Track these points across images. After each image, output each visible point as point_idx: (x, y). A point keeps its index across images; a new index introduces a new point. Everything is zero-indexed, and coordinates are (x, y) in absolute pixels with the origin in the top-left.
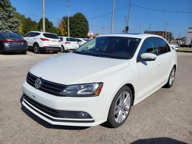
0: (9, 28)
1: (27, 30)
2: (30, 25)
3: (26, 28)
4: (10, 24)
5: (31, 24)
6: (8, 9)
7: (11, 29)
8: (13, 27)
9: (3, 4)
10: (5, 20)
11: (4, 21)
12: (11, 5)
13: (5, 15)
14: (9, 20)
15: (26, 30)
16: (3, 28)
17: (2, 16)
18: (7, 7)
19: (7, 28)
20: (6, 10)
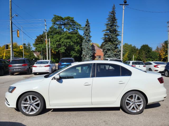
1: (131, 56)
3: (130, 54)
4: (116, 53)
5: (134, 51)
6: (115, 43)
7: (116, 56)
8: (118, 55)
9: (112, 40)
10: (113, 51)
11: (112, 51)
12: (118, 39)
13: (113, 47)
14: (115, 50)
16: (111, 56)
17: (111, 48)
18: (114, 42)
19: (113, 56)
20: (114, 44)
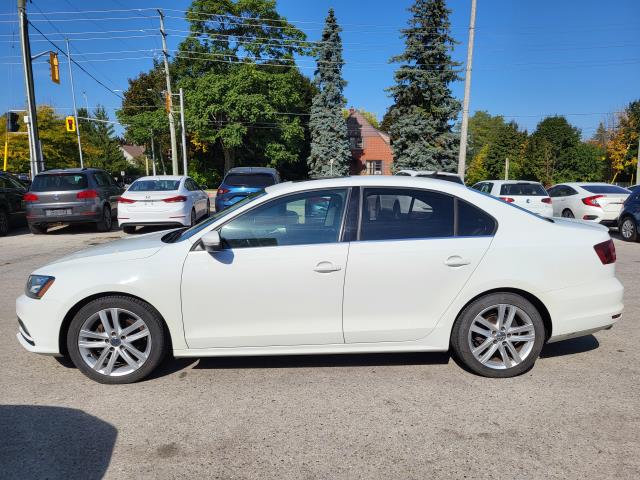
0: (434, 161)
1: (497, 162)
2: (506, 146)
3: (494, 155)
4: (440, 149)
5: (511, 142)
6: (438, 110)
7: (440, 163)
8: (447, 157)
9: (428, 99)
10: (428, 141)
11: (425, 142)
13: (429, 127)
14: (437, 139)
15: (493, 161)
16: (420, 161)
17: (422, 129)
18: (437, 105)
19: (429, 161)
20: (433, 114)
